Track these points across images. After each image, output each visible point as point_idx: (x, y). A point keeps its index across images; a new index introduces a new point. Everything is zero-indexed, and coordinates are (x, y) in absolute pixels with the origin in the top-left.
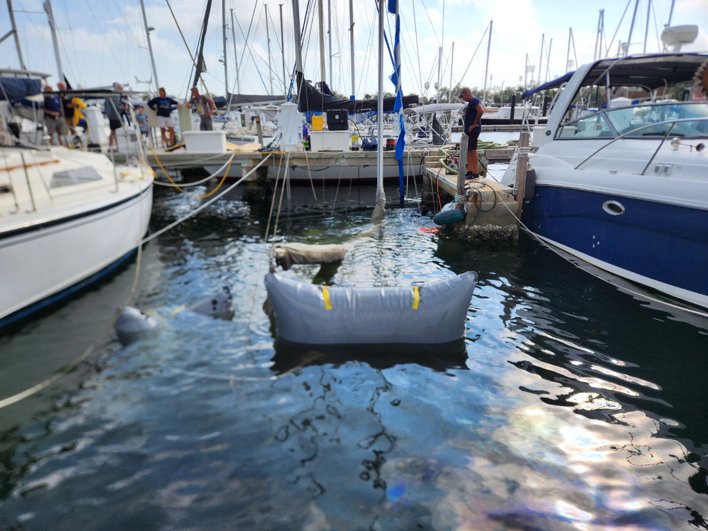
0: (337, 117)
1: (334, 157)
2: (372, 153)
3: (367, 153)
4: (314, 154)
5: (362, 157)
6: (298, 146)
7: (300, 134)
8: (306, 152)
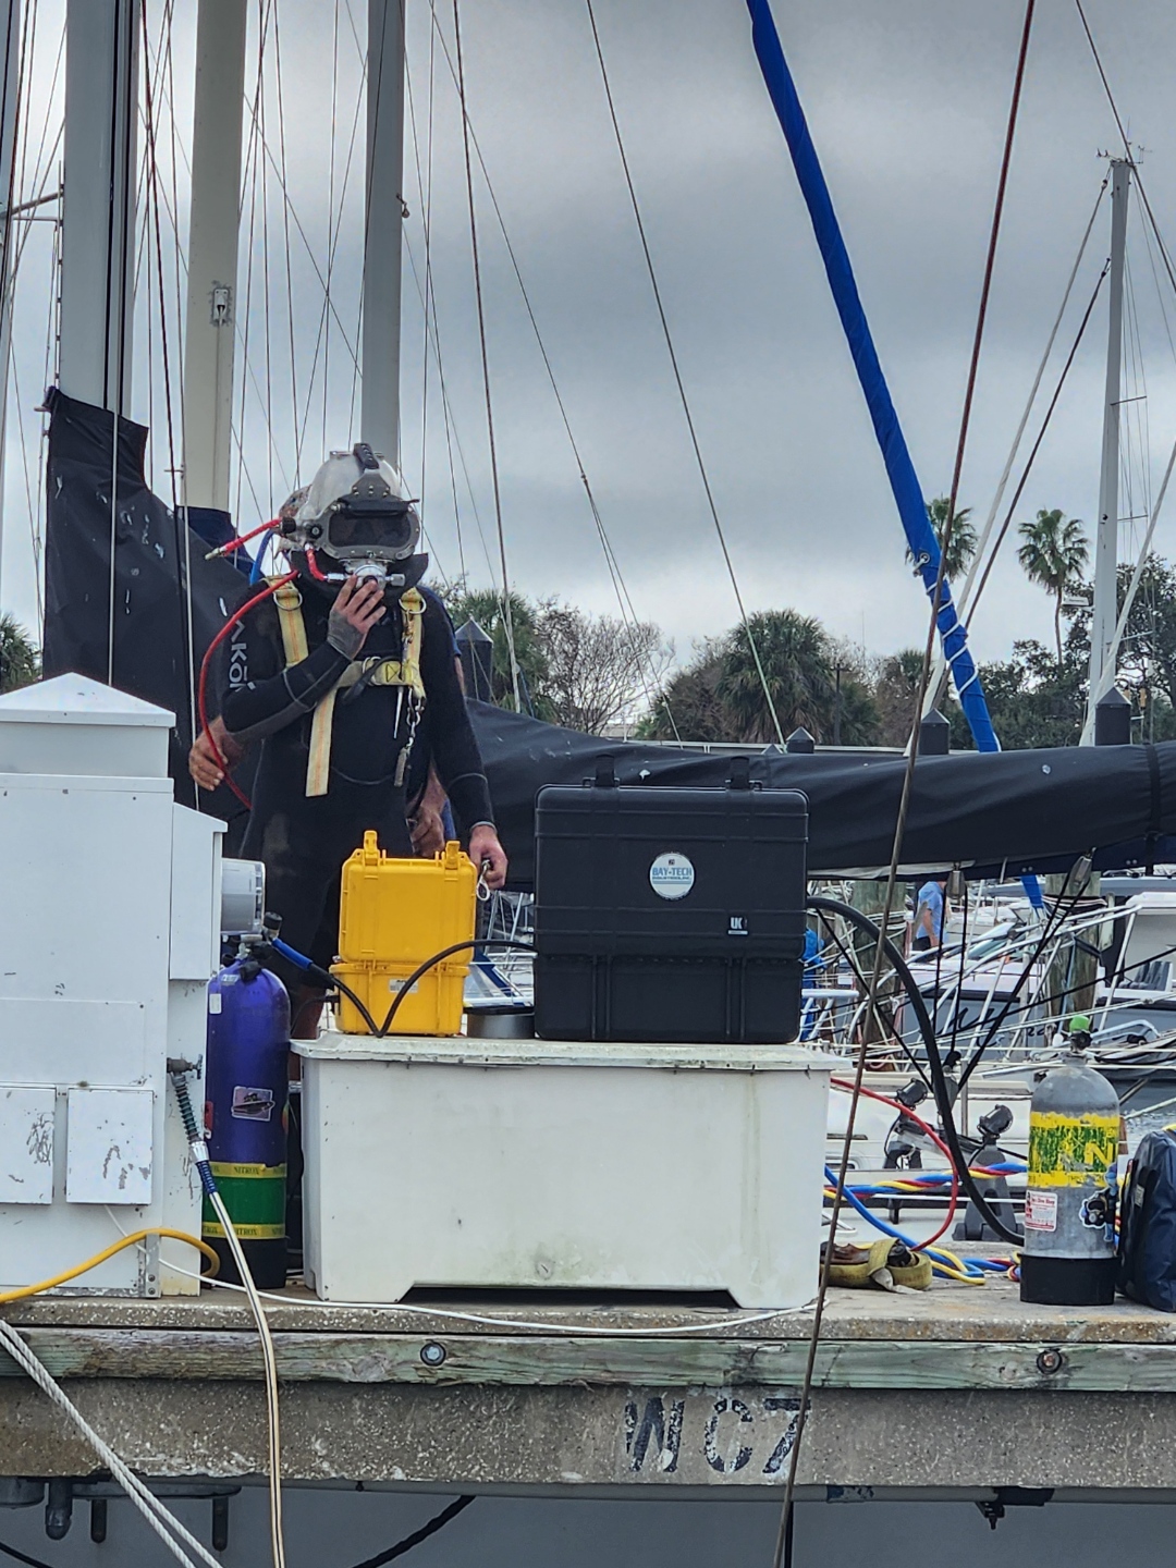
0: (672, 876)
1: (621, 1371)
2: (1116, 1335)
3: (1055, 1336)
4: (367, 1328)
5: (993, 1379)
6: (150, 1224)
7: (175, 1068)
8: (260, 1303)
